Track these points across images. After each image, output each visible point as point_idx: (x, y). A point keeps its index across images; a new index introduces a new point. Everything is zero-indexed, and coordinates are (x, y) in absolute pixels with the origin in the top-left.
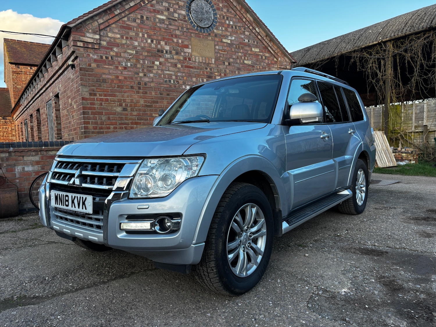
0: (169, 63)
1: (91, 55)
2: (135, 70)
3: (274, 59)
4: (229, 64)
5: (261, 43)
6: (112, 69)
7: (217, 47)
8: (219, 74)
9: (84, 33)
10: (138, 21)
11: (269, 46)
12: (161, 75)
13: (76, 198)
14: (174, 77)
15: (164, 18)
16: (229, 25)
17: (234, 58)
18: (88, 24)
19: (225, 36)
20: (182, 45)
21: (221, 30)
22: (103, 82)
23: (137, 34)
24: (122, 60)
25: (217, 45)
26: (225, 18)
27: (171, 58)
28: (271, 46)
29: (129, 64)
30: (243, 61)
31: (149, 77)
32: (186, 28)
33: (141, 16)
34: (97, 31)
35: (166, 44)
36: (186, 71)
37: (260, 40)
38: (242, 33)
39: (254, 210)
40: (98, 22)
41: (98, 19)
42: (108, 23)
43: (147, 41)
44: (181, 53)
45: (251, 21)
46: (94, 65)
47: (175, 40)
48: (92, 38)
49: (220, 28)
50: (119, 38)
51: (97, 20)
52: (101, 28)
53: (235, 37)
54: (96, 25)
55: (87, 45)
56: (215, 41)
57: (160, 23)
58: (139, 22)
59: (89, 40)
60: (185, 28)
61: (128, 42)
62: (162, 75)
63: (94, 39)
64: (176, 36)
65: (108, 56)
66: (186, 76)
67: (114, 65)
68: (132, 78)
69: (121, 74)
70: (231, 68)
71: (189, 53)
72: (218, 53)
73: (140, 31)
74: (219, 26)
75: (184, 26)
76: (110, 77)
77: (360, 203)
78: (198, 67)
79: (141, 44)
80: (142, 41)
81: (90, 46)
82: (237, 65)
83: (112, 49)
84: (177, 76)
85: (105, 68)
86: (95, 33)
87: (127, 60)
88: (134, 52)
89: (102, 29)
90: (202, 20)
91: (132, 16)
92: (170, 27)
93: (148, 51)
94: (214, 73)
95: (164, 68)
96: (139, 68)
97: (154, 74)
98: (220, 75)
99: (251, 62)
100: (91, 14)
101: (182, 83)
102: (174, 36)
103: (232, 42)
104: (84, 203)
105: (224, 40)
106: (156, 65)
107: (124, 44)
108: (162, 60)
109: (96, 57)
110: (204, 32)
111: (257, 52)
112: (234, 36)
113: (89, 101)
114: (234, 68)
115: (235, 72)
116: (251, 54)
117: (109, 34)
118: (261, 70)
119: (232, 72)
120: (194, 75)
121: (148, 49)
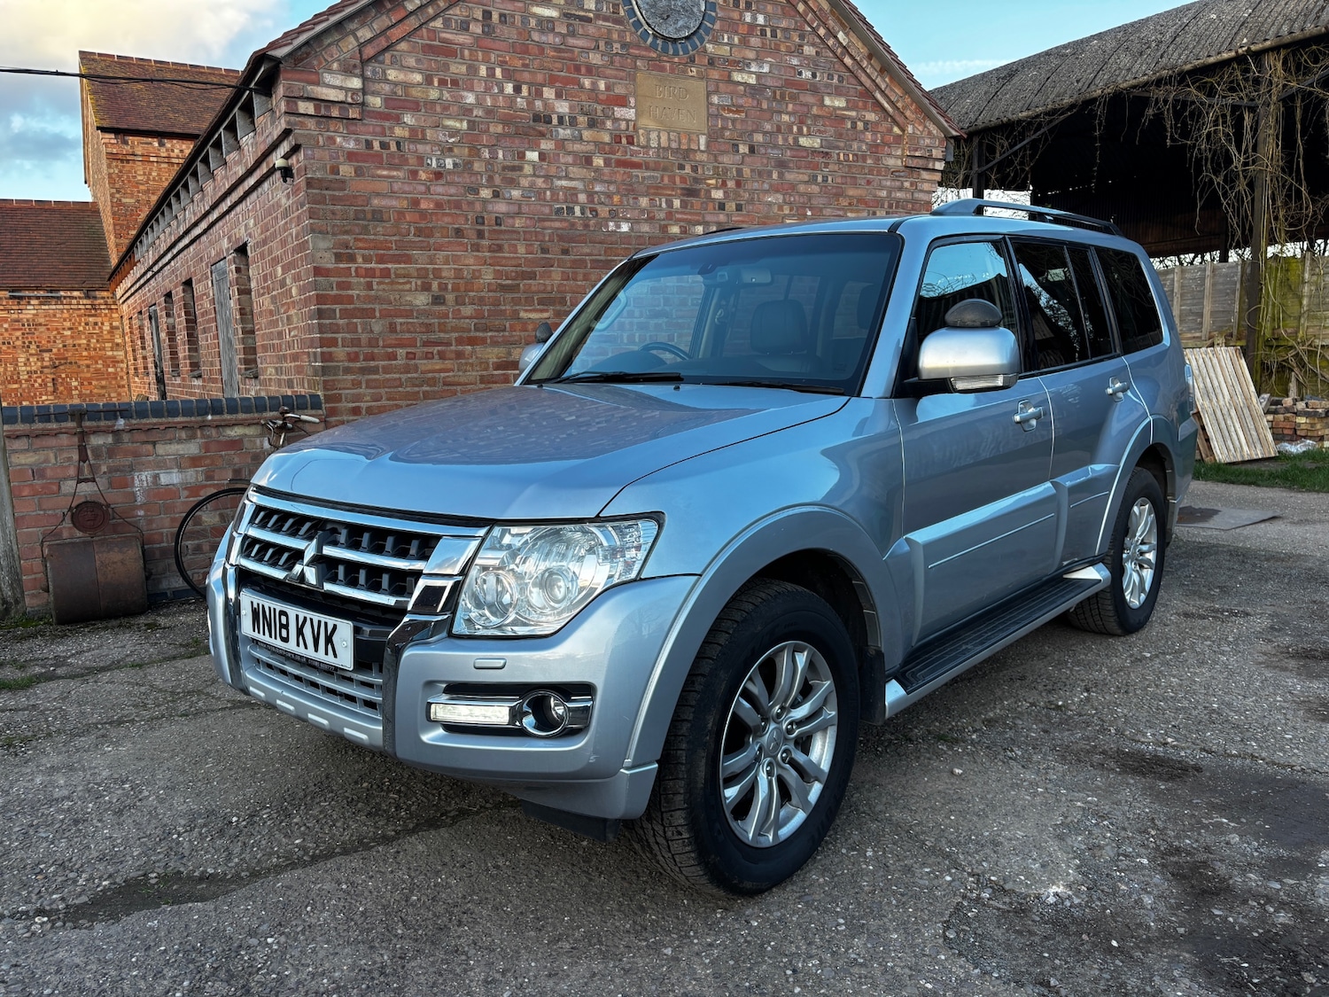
0: (569, 153)
1: (338, 140)
2: (467, 179)
3: (892, 129)
4: (752, 150)
5: (853, 81)
6: (398, 178)
7: (715, 99)
8: (720, 181)
9: (317, 73)
10: (476, 29)
11: (878, 87)
12: (545, 193)
13: (308, 622)
14: (582, 198)
15: (554, 13)
16: (752, 26)
17: (767, 132)
18: (329, 45)
19: (739, 62)
20: (608, 96)
21: (727, 44)
22: (374, 219)
23: (473, 70)
24: (429, 151)
25: (716, 92)
26: (742, 4)
27: (573, 140)
28: (883, 87)
29: (449, 163)
30: (796, 140)
31: (510, 201)
32: (619, 42)
33: (484, 11)
34: (355, 66)
35: (559, 96)
36: (619, 178)
37: (851, 71)
38: (793, 49)
39: (801, 659)
40: (357, 38)
41: (357, 29)
42: (388, 39)
43: (502, 90)
44: (604, 123)
45: (821, 10)
46: (346, 170)
47: (587, 83)
48: (341, 88)
49: (726, 37)
50: (419, 84)
51: (353, 33)
52: (365, 57)
53: (771, 65)
54: (350, 47)
55: (328, 108)
56: (709, 79)
57: (542, 31)
58: (479, 30)
59: (333, 95)
60: (616, 42)
61: (446, 95)
62: (548, 193)
63: (347, 90)
64: (591, 70)
65: (386, 139)
66: (618, 192)
67: (406, 168)
68: (457, 205)
69: (425, 193)
70: (757, 162)
71: (628, 121)
72: (717, 116)
73: (480, 58)
74: (723, 30)
75: (615, 36)
76: (394, 203)
77: (1134, 600)
78: (655, 162)
79: (485, 100)
80: (488, 90)
81: (335, 113)
82: (774, 153)
83: (398, 120)
84: (591, 195)
85: (380, 176)
86: (347, 71)
87: (442, 152)
88: (465, 125)
89: (369, 60)
90: (668, 16)
91: (458, 12)
92: (571, 41)
93: (506, 121)
94: (705, 179)
95: (553, 171)
96: (478, 173)
97: (524, 189)
98: (724, 184)
99: (819, 141)
100: (336, 13)
101: (607, 215)
102: (583, 70)
103: (763, 81)
104: (329, 640)
105: (737, 77)
106: (532, 163)
107: (433, 103)
108: (546, 145)
109: (351, 145)
110: (676, 53)
111: (839, 108)
112: (767, 62)
113: (336, 279)
114: (765, 161)
115: (770, 174)
116: (819, 116)
117: (389, 72)
118: (850, 166)
119: (760, 174)
120: (642, 188)
121: (505, 114)
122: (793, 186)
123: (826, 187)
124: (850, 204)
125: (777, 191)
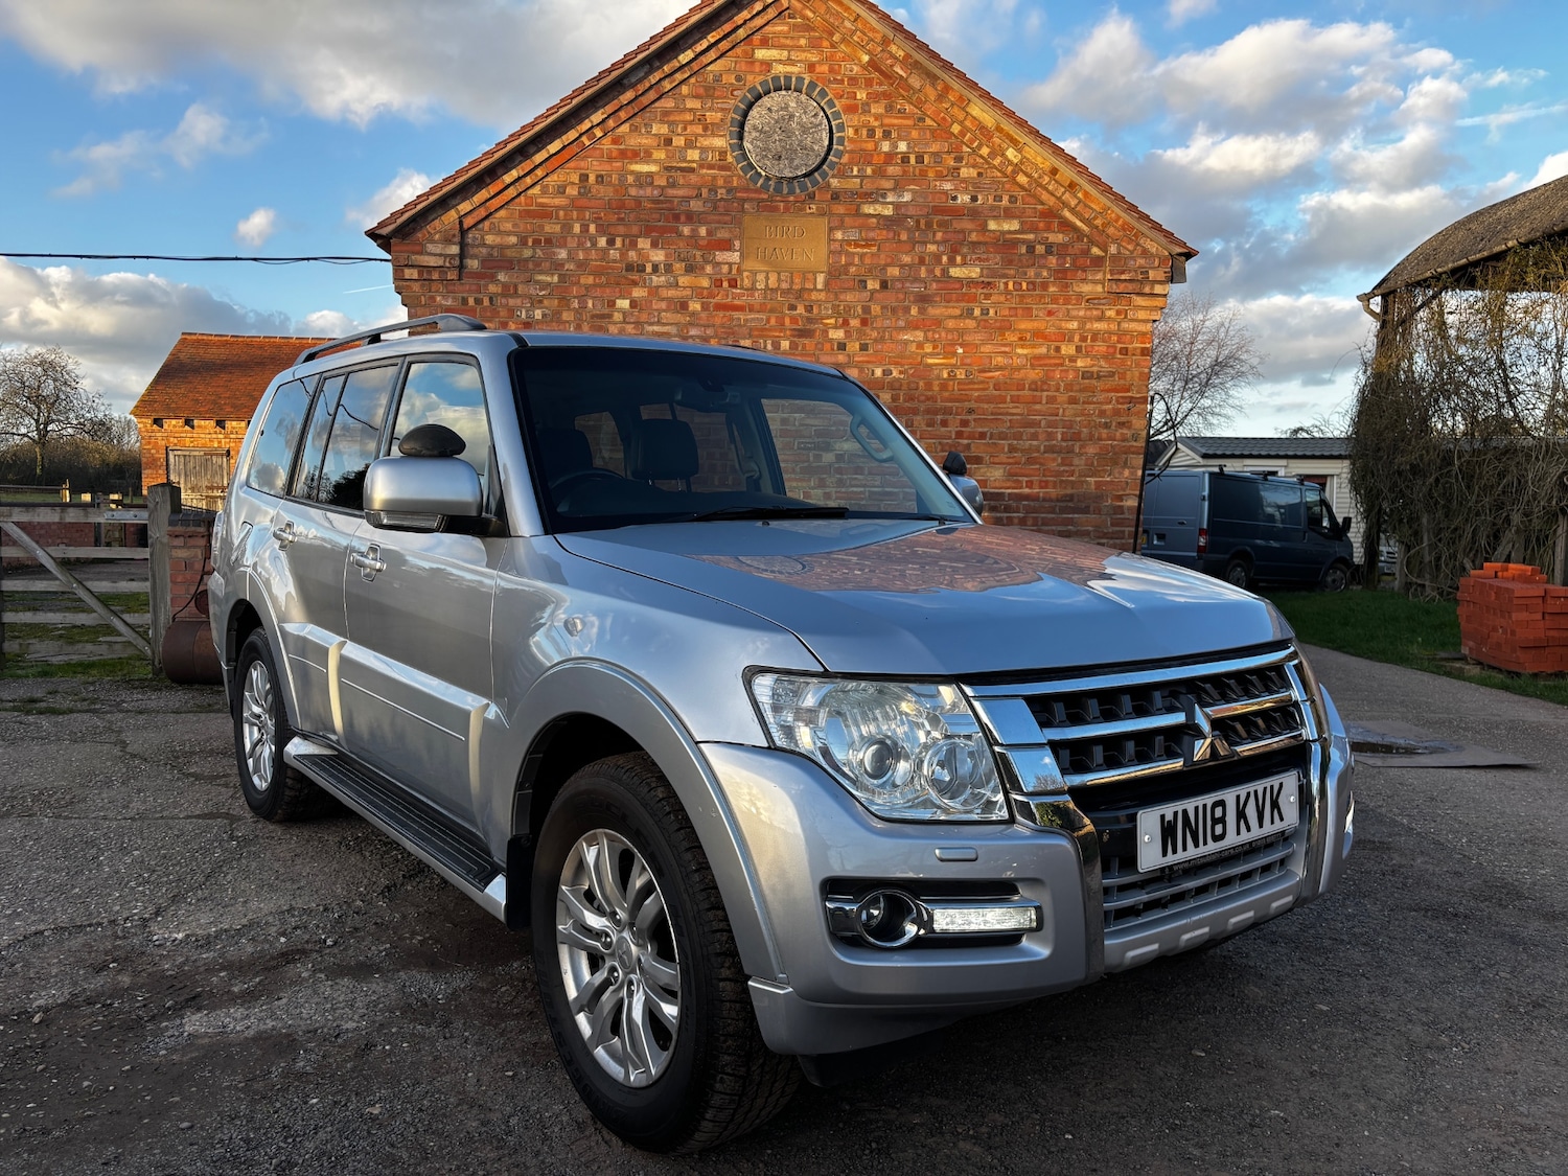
0: (663, 299)
1: (438, 299)
2: (555, 328)
3: (1089, 250)
4: (884, 285)
5: (1028, 200)
7: (839, 235)
8: (841, 320)
9: (421, 244)
10: (573, 191)
11: (1065, 205)
15: (653, 168)
16: (890, 157)
17: (905, 265)
18: (433, 220)
19: (872, 193)
20: (709, 241)
21: (856, 177)
23: (567, 228)
24: (520, 304)
25: (841, 227)
26: (879, 133)
27: (670, 286)
28: (1073, 203)
29: (538, 314)
30: (945, 272)
32: (725, 188)
33: (581, 175)
34: (454, 236)
35: (654, 245)
36: (718, 321)
37: (1027, 190)
38: (945, 173)
40: (458, 212)
41: (459, 204)
42: (487, 209)
43: (594, 244)
44: (703, 268)
45: (983, 128)
47: (686, 230)
48: (440, 255)
49: (855, 169)
50: (514, 246)
51: (454, 207)
52: (465, 226)
53: (914, 192)
54: (452, 219)
55: (429, 273)
56: (831, 214)
57: (641, 186)
58: (576, 193)
59: (432, 261)
60: (722, 187)
61: (539, 253)
63: (446, 256)
65: (481, 296)
66: (716, 336)
70: (890, 298)
71: (730, 265)
72: (840, 252)
73: (575, 217)
74: (852, 163)
75: (720, 182)
78: (761, 304)
79: (578, 254)
80: (580, 245)
81: (435, 276)
83: (493, 278)
86: (448, 241)
87: (532, 304)
88: (556, 279)
89: (469, 229)
90: (780, 157)
91: (556, 178)
92: (671, 192)
93: (597, 273)
94: (822, 319)
95: (644, 317)
96: (567, 322)
98: (846, 323)
99: (978, 270)
102: (683, 218)
103: (903, 211)
105: (868, 209)
106: (621, 310)
107: (526, 260)
108: (638, 293)
109: (449, 302)
110: (792, 192)
111: (1010, 232)
112: (908, 190)
114: (901, 296)
115: (907, 310)
116: (980, 243)
117: (487, 237)
118: (1022, 296)
119: (894, 310)
120: (745, 331)
121: (597, 266)
122: (938, 322)
123: (986, 321)
124: (1021, 339)
125: (916, 328)
